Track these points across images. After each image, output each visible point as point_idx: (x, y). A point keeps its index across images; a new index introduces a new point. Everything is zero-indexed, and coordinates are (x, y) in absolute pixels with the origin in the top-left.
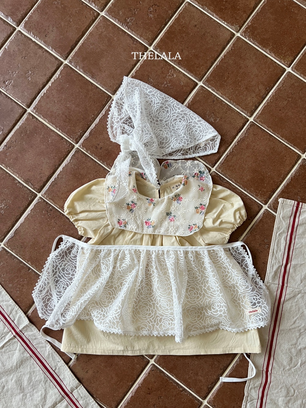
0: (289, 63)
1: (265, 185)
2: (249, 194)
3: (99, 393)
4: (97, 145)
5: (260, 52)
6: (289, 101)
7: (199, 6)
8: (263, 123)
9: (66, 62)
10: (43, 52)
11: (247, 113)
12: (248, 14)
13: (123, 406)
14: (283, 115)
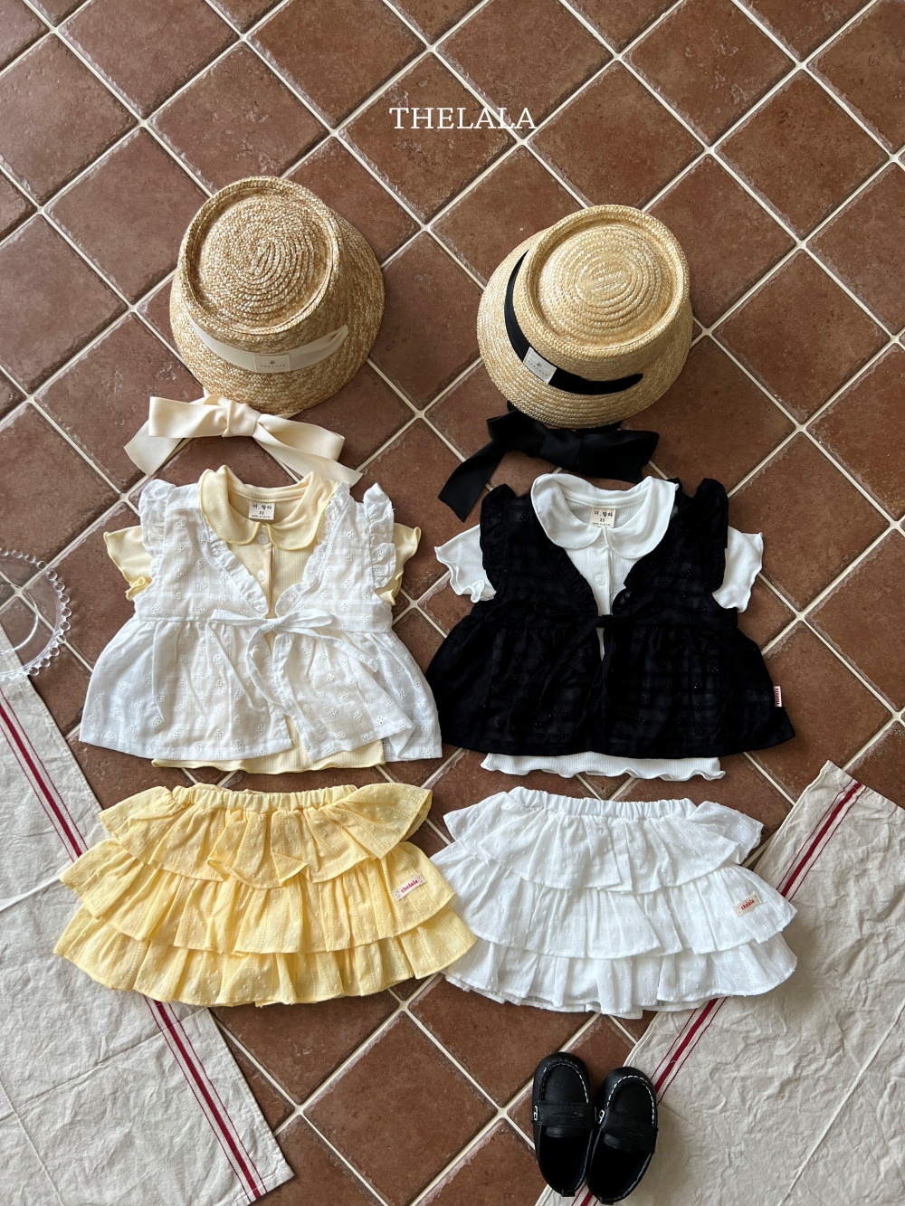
0: (898, 512)
1: (808, 764)
2: (772, 777)
3: (374, 1166)
4: (460, 611)
5: (844, 476)
6: (885, 591)
7: (730, 351)
8: (825, 628)
9: (421, 414)
10: (376, 384)
11: (796, 601)
12: (832, 389)
13: (424, 1203)
14: (869, 619)
